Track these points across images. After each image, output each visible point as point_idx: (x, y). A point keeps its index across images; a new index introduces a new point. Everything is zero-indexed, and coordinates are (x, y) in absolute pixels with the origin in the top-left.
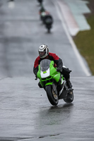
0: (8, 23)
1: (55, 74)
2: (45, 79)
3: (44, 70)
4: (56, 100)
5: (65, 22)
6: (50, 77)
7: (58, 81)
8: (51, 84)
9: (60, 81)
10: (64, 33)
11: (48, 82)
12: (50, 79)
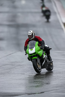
0: (19, 14)
1: (39, 51)
2: (32, 54)
3: (31, 48)
4: (40, 69)
5: (59, 14)
6: (35, 53)
7: (41, 56)
8: (36, 58)
9: (43, 56)
10: (58, 21)
11: (34, 56)
12: (36, 54)
